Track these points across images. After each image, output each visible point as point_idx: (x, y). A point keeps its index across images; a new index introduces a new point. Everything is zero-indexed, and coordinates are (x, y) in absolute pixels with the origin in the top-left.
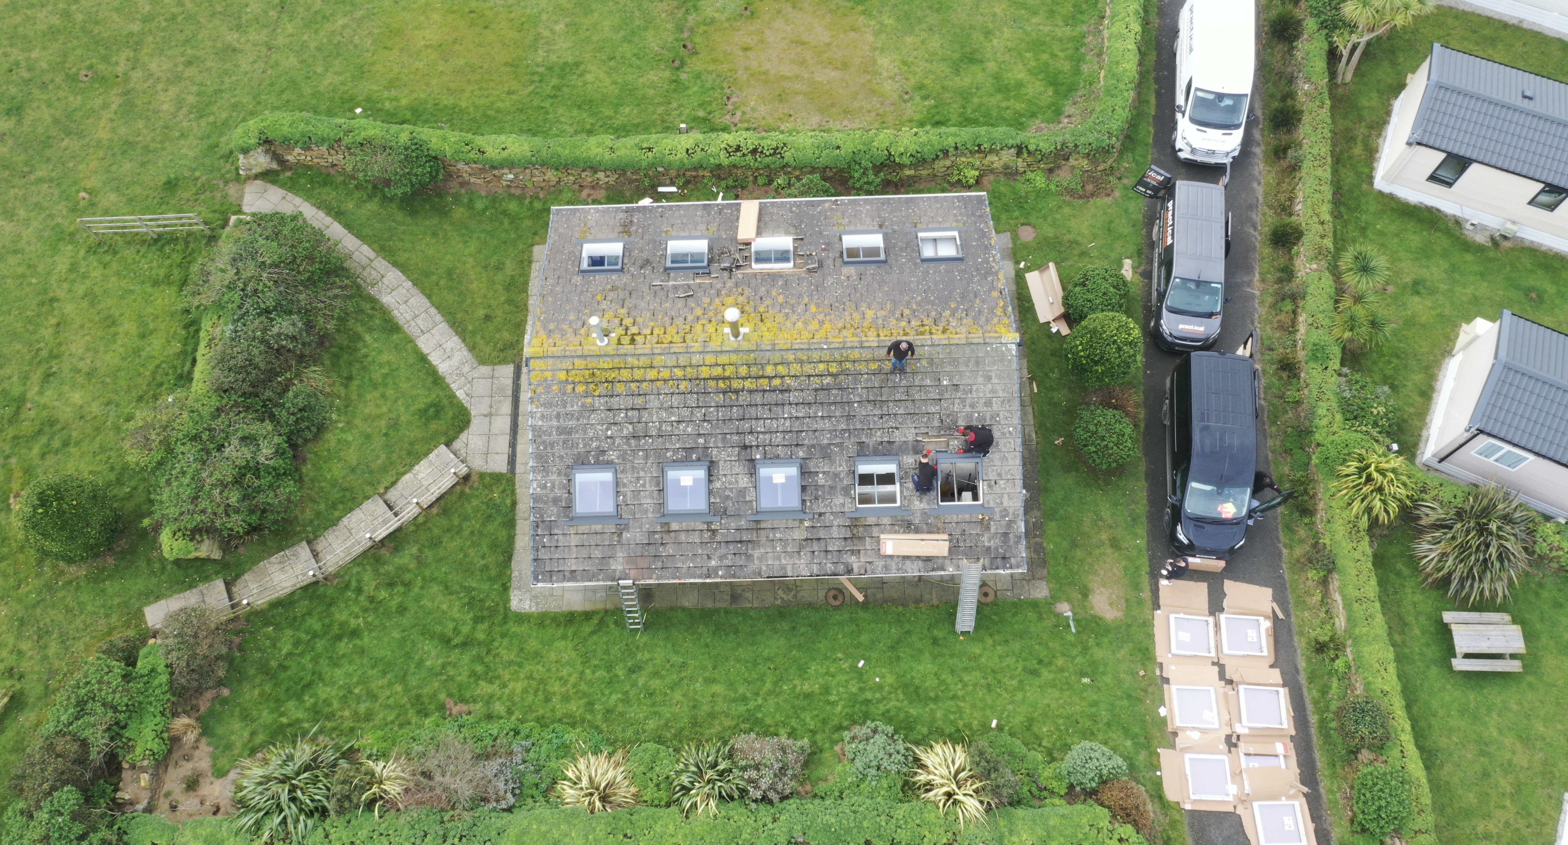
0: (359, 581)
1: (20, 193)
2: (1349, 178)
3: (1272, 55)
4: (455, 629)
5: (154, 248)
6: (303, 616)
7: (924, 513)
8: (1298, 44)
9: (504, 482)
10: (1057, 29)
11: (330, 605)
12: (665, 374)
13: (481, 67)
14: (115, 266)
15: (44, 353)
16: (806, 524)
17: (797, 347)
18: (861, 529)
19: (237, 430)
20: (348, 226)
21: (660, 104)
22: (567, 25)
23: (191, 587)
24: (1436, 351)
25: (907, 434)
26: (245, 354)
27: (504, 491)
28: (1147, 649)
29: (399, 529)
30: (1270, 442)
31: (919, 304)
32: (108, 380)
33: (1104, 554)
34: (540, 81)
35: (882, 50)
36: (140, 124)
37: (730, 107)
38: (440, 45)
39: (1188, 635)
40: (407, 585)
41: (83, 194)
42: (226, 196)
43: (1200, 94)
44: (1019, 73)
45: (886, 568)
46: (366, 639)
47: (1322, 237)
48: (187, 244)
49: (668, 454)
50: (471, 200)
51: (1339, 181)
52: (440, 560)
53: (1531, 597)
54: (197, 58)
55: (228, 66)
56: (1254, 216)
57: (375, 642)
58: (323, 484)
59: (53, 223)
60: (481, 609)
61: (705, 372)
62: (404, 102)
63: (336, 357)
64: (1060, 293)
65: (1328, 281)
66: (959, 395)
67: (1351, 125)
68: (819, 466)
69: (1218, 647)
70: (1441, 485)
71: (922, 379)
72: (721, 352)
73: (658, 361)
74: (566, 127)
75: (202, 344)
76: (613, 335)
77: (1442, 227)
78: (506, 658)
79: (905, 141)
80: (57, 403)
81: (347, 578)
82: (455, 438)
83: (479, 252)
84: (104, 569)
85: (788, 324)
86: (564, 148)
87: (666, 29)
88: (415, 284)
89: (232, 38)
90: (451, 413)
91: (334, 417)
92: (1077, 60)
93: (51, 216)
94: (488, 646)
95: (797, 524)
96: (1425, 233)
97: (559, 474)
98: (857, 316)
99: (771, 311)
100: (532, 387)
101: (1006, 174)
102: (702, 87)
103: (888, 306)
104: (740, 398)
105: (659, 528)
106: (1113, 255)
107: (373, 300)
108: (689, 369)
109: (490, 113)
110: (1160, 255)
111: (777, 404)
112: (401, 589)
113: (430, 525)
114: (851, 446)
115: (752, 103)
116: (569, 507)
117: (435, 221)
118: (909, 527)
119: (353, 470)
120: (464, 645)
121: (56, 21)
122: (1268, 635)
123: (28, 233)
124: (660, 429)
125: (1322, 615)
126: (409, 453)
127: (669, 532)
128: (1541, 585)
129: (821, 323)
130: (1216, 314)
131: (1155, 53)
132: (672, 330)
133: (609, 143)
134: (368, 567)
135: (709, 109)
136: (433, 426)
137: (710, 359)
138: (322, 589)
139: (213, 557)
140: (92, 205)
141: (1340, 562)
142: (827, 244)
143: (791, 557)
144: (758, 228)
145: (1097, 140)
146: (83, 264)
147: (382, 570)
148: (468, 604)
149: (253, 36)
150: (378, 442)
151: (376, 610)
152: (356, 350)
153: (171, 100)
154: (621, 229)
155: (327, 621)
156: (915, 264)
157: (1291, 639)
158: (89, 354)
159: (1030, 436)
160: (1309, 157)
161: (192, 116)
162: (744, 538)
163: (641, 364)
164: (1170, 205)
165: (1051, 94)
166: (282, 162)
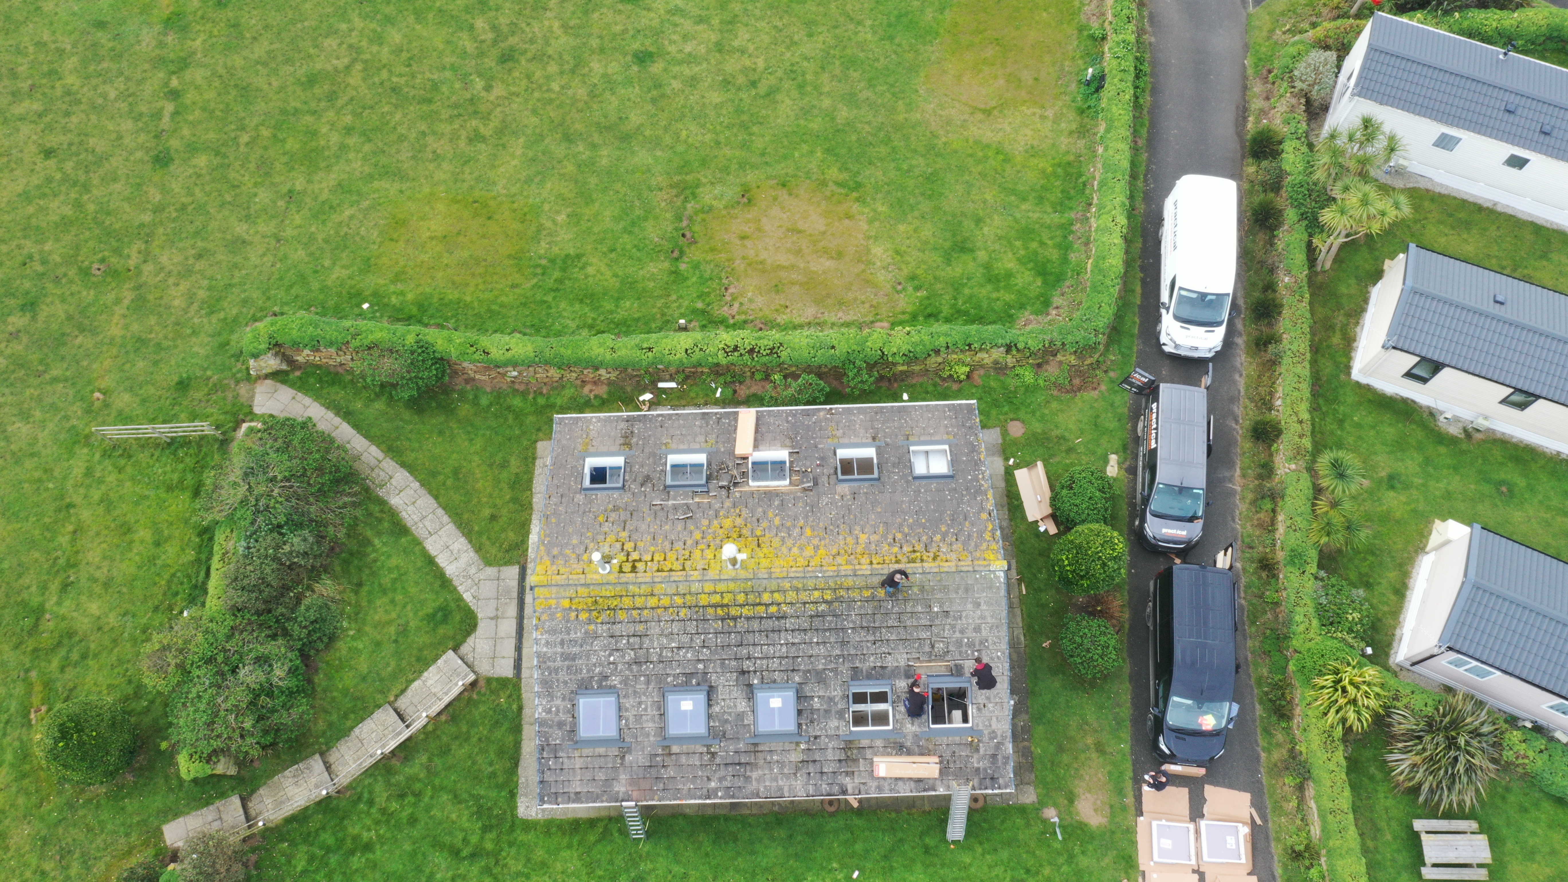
0: (370, 793)
1: (36, 393)
2: (1327, 368)
3: (1254, 241)
4: (464, 840)
5: (167, 452)
6: (317, 831)
7: (916, 736)
8: (1280, 233)
9: (510, 687)
10: (1045, 216)
11: (343, 819)
12: (666, 601)
13: (485, 260)
14: (129, 469)
15: (62, 562)
16: (802, 746)
17: (792, 575)
18: (855, 751)
19: (250, 651)
20: (356, 427)
21: (660, 297)
22: (568, 216)
23: (208, 804)
24: (1411, 549)
25: (899, 659)
26: (258, 572)
27: (510, 696)
28: (1130, 857)
29: (409, 739)
30: (1249, 643)
31: (910, 527)
32: (124, 590)
33: (1089, 759)
34: (543, 274)
35: (876, 238)
36: (152, 320)
37: (728, 298)
38: (445, 237)
39: (1170, 842)
40: (418, 795)
41: (97, 395)
42: (237, 397)
43: (1183, 293)
44: (1008, 263)
45: (879, 789)
46: (378, 853)
47: (1301, 436)
48: (200, 446)
49: (669, 679)
50: (476, 397)
51: (1317, 372)
52: (449, 768)
53: (1498, 802)
54: (207, 250)
55: (238, 259)
56: (1236, 409)
57: (387, 855)
58: (335, 694)
59: (68, 426)
60: (489, 817)
61: (704, 600)
62: (410, 296)
63: (346, 563)
64: (1048, 493)
65: (1305, 483)
66: (949, 621)
67: (1330, 313)
68: (815, 690)
69: (1198, 855)
70: (1413, 693)
71: (914, 606)
72: (720, 580)
73: (659, 589)
74: (569, 322)
75: (216, 558)
76: (615, 561)
77: (1417, 418)
78: (513, 869)
79: (898, 341)
80: (75, 614)
81: (359, 789)
82: (464, 641)
83: (485, 450)
84: (123, 786)
85: (784, 550)
86: (566, 348)
87: (665, 219)
88: (422, 485)
89: (240, 229)
90: (458, 618)
91: (345, 624)
92: (1065, 248)
93: (67, 418)
94: (496, 855)
95: (793, 746)
96: (1400, 425)
97: (564, 699)
98: (850, 540)
99: (767, 535)
100: (537, 614)
101: (996, 369)
102: (701, 277)
103: (881, 529)
104: (738, 625)
105: (660, 751)
106: (1100, 451)
107: (382, 502)
108: (688, 597)
109: (494, 307)
110: (1144, 455)
111: (773, 631)
112: (411, 799)
113: (439, 732)
114: (845, 669)
115: (750, 294)
116: (573, 731)
117: (442, 419)
118: (900, 749)
119: (364, 679)
120: (473, 856)
121: (68, 211)
122: (1246, 841)
123: (44, 436)
124: (660, 655)
125: (1298, 822)
126: (418, 660)
127: (670, 754)
128: (1507, 789)
129: (816, 548)
130: (1197, 518)
131: (1140, 240)
132: (671, 556)
133: (610, 343)
134: (379, 778)
135: (708, 300)
136: (441, 631)
137: (709, 587)
138: (335, 802)
139: (228, 773)
140: (106, 405)
141: (1315, 772)
142: (822, 459)
143: (788, 778)
144: (756, 440)
145: (1084, 338)
146: (99, 468)
147: (393, 781)
148: (477, 812)
149: (262, 227)
150: (388, 649)
151: (388, 822)
152: (366, 555)
153: (182, 295)
154: (622, 441)
155: (340, 835)
156: (907, 482)
157: (1268, 846)
158: (106, 563)
159: (1018, 638)
160: (1289, 353)
161: (203, 312)
162: (743, 761)
163: (642, 592)
164: (1154, 406)
165: (1039, 284)
166: (290, 361)
